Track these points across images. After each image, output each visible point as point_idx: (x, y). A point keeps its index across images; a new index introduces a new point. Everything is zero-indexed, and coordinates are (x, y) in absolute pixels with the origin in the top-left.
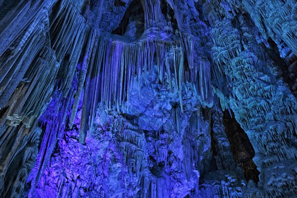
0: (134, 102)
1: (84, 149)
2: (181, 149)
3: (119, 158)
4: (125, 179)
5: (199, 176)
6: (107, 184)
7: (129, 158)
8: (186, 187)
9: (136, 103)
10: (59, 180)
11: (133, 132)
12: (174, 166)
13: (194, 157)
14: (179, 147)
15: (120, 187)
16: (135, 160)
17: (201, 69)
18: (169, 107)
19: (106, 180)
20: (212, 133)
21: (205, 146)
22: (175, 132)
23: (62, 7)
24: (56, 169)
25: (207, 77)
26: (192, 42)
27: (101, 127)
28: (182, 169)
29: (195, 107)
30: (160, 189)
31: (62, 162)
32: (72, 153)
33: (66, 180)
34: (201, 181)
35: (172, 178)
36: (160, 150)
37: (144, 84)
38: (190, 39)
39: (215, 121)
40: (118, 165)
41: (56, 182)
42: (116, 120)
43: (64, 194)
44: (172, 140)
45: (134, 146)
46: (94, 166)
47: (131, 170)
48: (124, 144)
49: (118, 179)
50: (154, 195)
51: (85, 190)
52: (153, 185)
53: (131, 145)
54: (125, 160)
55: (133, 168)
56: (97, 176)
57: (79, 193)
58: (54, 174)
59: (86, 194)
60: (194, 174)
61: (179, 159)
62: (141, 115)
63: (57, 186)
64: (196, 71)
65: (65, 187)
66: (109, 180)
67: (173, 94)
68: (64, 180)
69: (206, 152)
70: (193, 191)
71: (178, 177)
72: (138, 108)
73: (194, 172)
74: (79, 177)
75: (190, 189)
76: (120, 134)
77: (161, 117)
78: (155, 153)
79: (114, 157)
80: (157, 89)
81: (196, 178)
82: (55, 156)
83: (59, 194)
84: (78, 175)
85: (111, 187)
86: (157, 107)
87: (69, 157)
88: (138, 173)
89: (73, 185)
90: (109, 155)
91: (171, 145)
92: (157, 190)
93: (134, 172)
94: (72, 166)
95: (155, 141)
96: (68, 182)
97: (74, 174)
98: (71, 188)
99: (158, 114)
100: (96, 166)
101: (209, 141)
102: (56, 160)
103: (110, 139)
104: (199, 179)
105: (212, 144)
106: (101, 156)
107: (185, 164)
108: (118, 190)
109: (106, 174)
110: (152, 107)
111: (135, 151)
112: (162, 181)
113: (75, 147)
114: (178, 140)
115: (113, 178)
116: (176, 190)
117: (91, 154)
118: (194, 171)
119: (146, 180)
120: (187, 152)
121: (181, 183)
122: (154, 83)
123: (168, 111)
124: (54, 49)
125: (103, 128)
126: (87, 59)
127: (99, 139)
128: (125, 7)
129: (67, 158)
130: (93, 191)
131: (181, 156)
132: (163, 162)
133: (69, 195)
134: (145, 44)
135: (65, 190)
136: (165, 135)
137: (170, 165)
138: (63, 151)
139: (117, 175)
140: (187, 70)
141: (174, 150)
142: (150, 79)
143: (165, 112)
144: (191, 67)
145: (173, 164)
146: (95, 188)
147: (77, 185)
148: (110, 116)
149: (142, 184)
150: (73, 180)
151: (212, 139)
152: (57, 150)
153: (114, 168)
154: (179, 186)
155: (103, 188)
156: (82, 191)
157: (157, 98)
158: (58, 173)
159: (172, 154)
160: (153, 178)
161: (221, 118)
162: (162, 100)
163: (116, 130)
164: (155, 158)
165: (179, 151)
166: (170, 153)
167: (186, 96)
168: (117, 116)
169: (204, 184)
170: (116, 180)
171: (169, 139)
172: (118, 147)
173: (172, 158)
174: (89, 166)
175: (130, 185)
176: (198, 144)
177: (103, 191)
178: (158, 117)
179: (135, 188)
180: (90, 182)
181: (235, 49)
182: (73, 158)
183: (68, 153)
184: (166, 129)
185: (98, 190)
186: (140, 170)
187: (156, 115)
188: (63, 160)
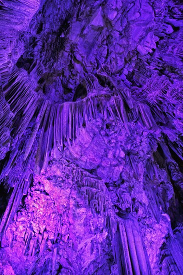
0: (89, 155)
1: (47, 199)
2: (144, 194)
3: (82, 203)
4: (91, 224)
5: (170, 220)
6: (74, 231)
7: (90, 201)
8: (159, 233)
9: (92, 156)
10: (25, 233)
11: (92, 179)
12: (140, 212)
13: (160, 203)
14: (141, 193)
15: (87, 233)
16: (97, 201)
17: (141, 109)
18: (123, 154)
19: (72, 226)
20: (173, 182)
21: (168, 192)
22: (134, 179)
24: (23, 223)
26: (128, 92)
27: (62, 178)
28: (150, 214)
29: (148, 154)
30: (129, 230)
31: (28, 216)
32: (36, 206)
33: (33, 233)
34: (173, 225)
35: (141, 225)
36: (122, 196)
37: (94, 134)
38: (126, 91)
39: (172, 171)
40: (82, 210)
41: (23, 236)
42: (75, 171)
43: (31, 248)
44: (133, 187)
45: (95, 189)
46: (59, 215)
47: (93, 210)
48: (84, 189)
49: (84, 226)
50: (123, 235)
51: (53, 243)
52: (120, 226)
53: (91, 188)
54: (87, 203)
55: (96, 208)
56: (62, 225)
57: (47, 246)
58: (21, 228)
59: (53, 246)
60: (164, 218)
61: (144, 204)
62: (99, 166)
63: (24, 240)
64: (137, 110)
65: (32, 241)
66: (74, 227)
67: (122, 137)
68: (31, 234)
69: (171, 199)
70: (168, 237)
71: (148, 222)
72: (94, 160)
73: (163, 216)
74: (45, 230)
75: (164, 236)
76: (80, 183)
77: (117, 165)
78: (118, 201)
79: (77, 203)
80: (107, 135)
81: (167, 221)
82: (21, 211)
83: (26, 247)
84: (44, 227)
85: (77, 234)
86: (110, 155)
87: (34, 210)
88: (102, 212)
89: (40, 237)
90: (72, 202)
91: (132, 192)
92: (126, 231)
93: (98, 212)
94: (38, 219)
95: (117, 189)
96: (35, 236)
97: (41, 227)
98: (38, 241)
99: (114, 163)
100: (61, 215)
101: (172, 188)
102: (22, 214)
103: (70, 186)
104: (170, 223)
105: (174, 191)
106: (65, 204)
107: (151, 208)
108: (86, 237)
109: (71, 221)
110: (107, 156)
111: (96, 193)
112: (131, 223)
113: (39, 199)
114: (139, 187)
115: (79, 225)
116: (148, 236)
117: (54, 204)
118: (163, 215)
119: (112, 220)
120: (150, 195)
121: (152, 228)
122: (102, 129)
123: (122, 158)
125: (64, 179)
126: (41, 117)
127: (60, 187)
128: (72, 93)
129: (33, 212)
130: (61, 243)
131: (145, 200)
132: (129, 208)
133: (36, 249)
134: (88, 100)
135: (32, 244)
136: (125, 184)
137: (137, 211)
138: (29, 205)
139: (82, 221)
140: (128, 112)
141: (137, 196)
142: (98, 127)
143: (120, 160)
144: (131, 107)
145: (139, 209)
146: (63, 238)
147: (44, 237)
148: (69, 168)
149: (108, 225)
150: (40, 233)
151: (174, 186)
152: (24, 206)
153: (78, 214)
154: (151, 232)
155: (70, 237)
156: (49, 243)
157: (108, 145)
158: (24, 227)
159: (136, 200)
160: (119, 219)
161: (177, 167)
162: (113, 145)
163: (76, 180)
164: (120, 206)
165: (142, 196)
166: (134, 200)
167: (135, 142)
168: (75, 168)
169: (177, 228)
170: (82, 226)
171: (130, 187)
172: (79, 192)
173: (137, 204)
174: (54, 215)
175: (97, 229)
176: (160, 191)
177: (71, 241)
178: (115, 166)
179: (102, 230)
180: (57, 232)
181: (166, 86)
182: (38, 211)
183: (33, 206)
184: (125, 178)
185: (66, 241)
186: (104, 211)
187: (112, 164)
188: (30, 215)
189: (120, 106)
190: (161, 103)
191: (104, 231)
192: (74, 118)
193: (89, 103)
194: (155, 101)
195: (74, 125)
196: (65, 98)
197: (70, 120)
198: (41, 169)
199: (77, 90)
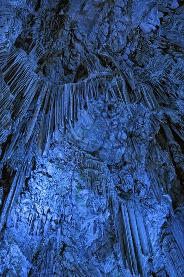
0: (91, 138)
1: (50, 182)
2: (146, 176)
3: (84, 184)
4: (94, 205)
5: (171, 201)
6: (77, 212)
7: (93, 182)
8: (161, 213)
9: (94, 138)
10: (30, 214)
11: (94, 161)
12: (142, 193)
13: (162, 184)
14: (143, 174)
15: (90, 214)
16: (99, 182)
17: (143, 89)
18: (125, 136)
19: (75, 208)
20: (174, 164)
21: (170, 174)
22: (136, 161)
23: (15, 62)
24: (27, 205)
25: (151, 95)
26: (130, 72)
27: (64, 160)
28: (152, 195)
29: (150, 135)
30: (132, 211)
31: (32, 198)
32: (39, 188)
33: (37, 214)
34: (175, 205)
35: (143, 205)
36: (124, 178)
37: (96, 116)
38: (128, 71)
39: (174, 152)
40: (85, 192)
41: (27, 217)
42: (77, 153)
43: (36, 228)
44: (135, 169)
45: (97, 171)
46: (61, 196)
47: (96, 191)
48: (86, 171)
49: (87, 207)
50: (125, 216)
51: (57, 223)
52: (122, 207)
53: (94, 170)
54: (90, 184)
55: (98, 190)
56: (66, 206)
57: (51, 226)
58: (25, 209)
59: (57, 226)
60: (165, 198)
61: (146, 186)
62: (101, 149)
63: (29, 221)
64: (139, 91)
65: (36, 221)
66: (77, 208)
67: (124, 119)
68: (35, 215)
69: (173, 180)
70: (169, 217)
71: (149, 203)
72: (96, 142)
73: (165, 197)
74: (49, 211)
75: (165, 216)
76: (83, 165)
77: (119, 147)
78: (120, 183)
79: (79, 185)
80: (109, 117)
81: (168, 202)
82: (24, 193)
83: (30, 227)
84: (48, 208)
85: (80, 215)
86: (112, 137)
87: (37, 192)
88: (104, 193)
89: (44, 218)
90: (75, 184)
91: (135, 173)
92: (128, 211)
93: (101, 194)
94: (41, 201)
95: (119, 171)
96: (39, 217)
97: (44, 208)
98: (42, 221)
99: (116, 145)
100: (64, 197)
101: (172, 168)
102: (25, 196)
103: (73, 169)
104: (171, 204)
105: (176, 173)
106: (67, 186)
107: (153, 189)
108: (88, 217)
109: (74, 202)
110: (109, 138)
111: (99, 175)
112: (132, 203)
113: (42, 181)
114: (141, 169)
115: (82, 206)
116: (150, 216)
117: (57, 186)
118: (164, 195)
119: (114, 201)
120: (152, 176)
121: (154, 209)
122: (104, 110)
123: (124, 140)
124: (9, 84)
125: (66, 161)
126: (41, 99)
127: (63, 169)
128: (73, 74)
129: (37, 193)
130: (65, 223)
131: (147, 182)
132: (131, 189)
133: (40, 229)
134: (89, 81)
135: (36, 224)
136: (127, 166)
137: (139, 192)
138: (32, 188)
139: (85, 202)
140: (131, 93)
141: (139, 178)
142: (99, 108)
143: (122, 142)
144: (133, 88)
145: (141, 191)
146: (66, 219)
147: (48, 218)
148: (71, 150)
149: (110, 206)
150: (43, 214)
151: (175, 168)
152: (27, 188)
153: (81, 195)
154: (152, 212)
155: (73, 217)
156: (53, 223)
157: (110, 127)
158: (28, 208)
159: (138, 182)
160: (121, 200)
161: (179, 149)
162: (115, 127)
163: (78, 162)
164: (122, 188)
165: (144, 177)
166: (136, 181)
167: (137, 123)
168: (77, 150)
169: (178, 208)
170: (85, 207)
171: (132, 169)
172: (82, 174)
173: (139, 186)
174: (57, 196)
175: (99, 209)
176: (162, 172)
177: (74, 221)
178: (117, 148)
179: (105, 211)
180: (60, 213)
181: (170, 66)
182: (42, 193)
183: (36, 188)
184: (127, 160)
185: (69, 222)
186: (107, 192)
187: (114, 146)
188: (33, 197)
189: (122, 87)
190: (164, 83)
191: (106, 212)
192: (75, 100)
193: (91, 84)
194: (158, 81)
195: (75, 107)
196: (66, 79)
197: (72, 102)
198: (43, 152)
199: (77, 71)
